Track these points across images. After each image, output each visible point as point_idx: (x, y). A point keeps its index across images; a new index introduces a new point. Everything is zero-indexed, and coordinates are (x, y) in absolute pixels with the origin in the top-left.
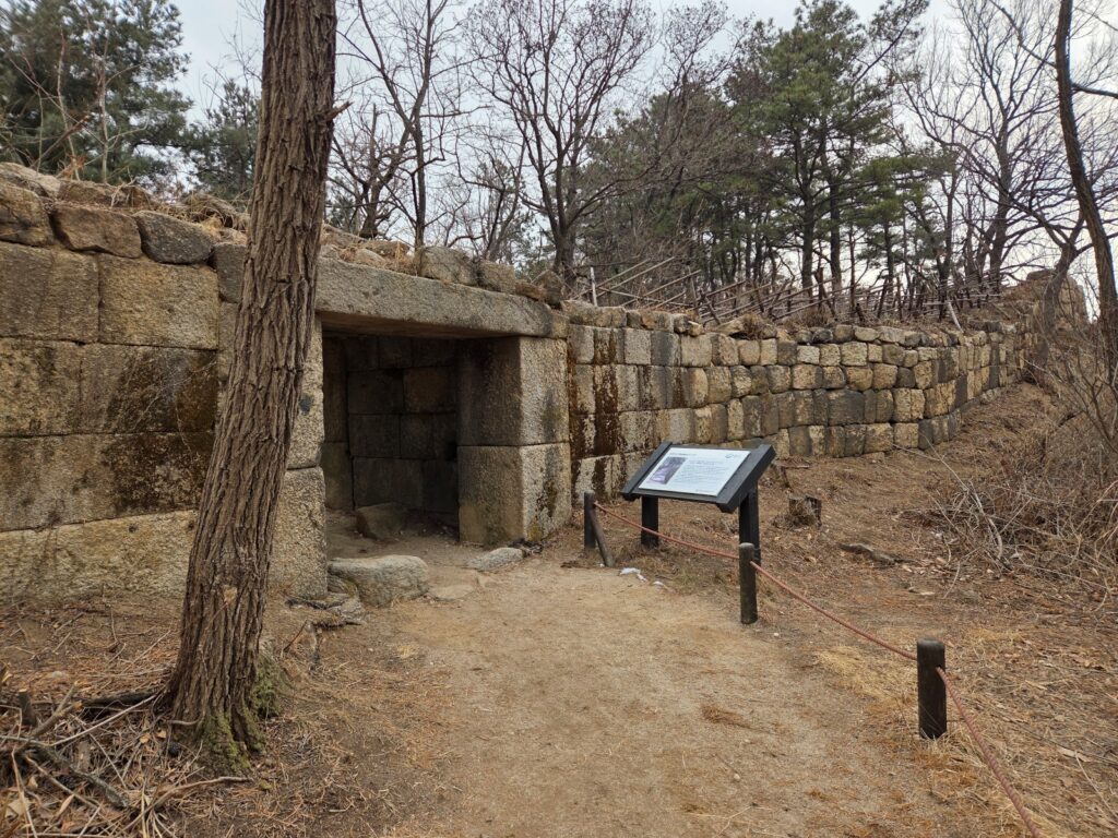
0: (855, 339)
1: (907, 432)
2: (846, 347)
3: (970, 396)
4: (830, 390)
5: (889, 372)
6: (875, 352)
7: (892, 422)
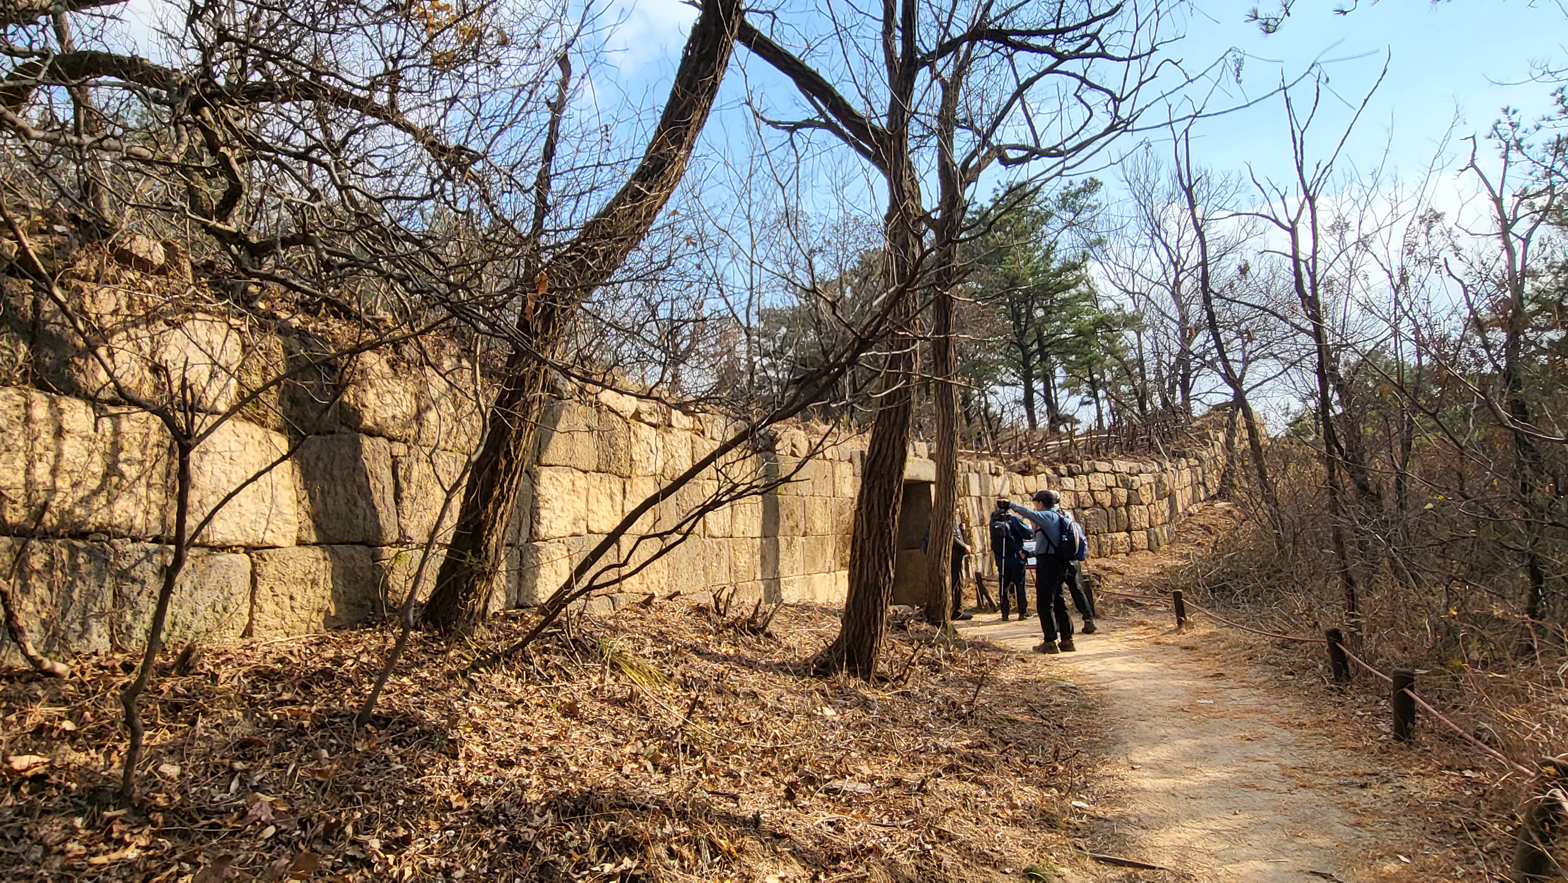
0: (1096, 471)
1: (1140, 538)
2: (1091, 477)
3: (1180, 510)
4: (1084, 509)
5: (1122, 494)
6: (1111, 480)
7: (1129, 530)
